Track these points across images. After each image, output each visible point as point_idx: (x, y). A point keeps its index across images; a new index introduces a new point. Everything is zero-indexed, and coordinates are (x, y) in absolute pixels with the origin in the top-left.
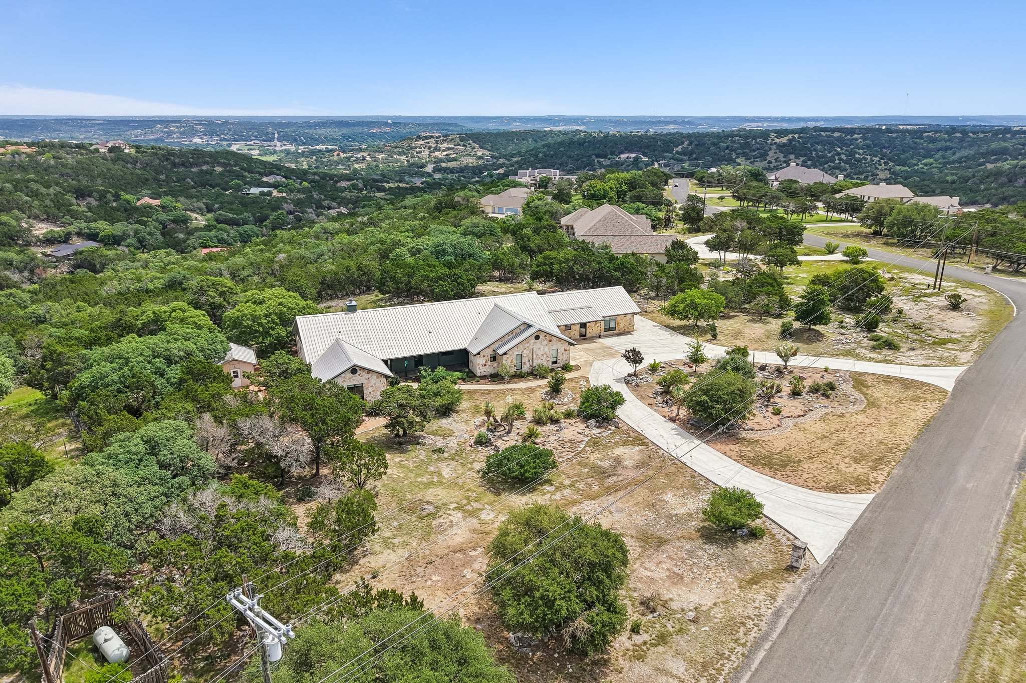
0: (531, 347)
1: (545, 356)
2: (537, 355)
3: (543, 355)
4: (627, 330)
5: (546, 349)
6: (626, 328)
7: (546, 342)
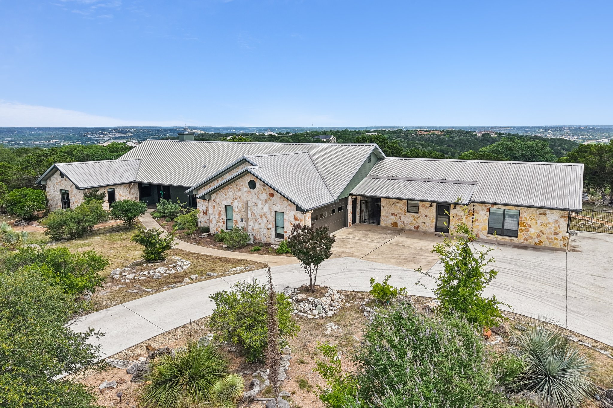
0: (244, 198)
1: (264, 220)
2: (253, 214)
3: (261, 216)
4: (546, 244)
5: (266, 209)
6: (543, 238)
7: (264, 196)
